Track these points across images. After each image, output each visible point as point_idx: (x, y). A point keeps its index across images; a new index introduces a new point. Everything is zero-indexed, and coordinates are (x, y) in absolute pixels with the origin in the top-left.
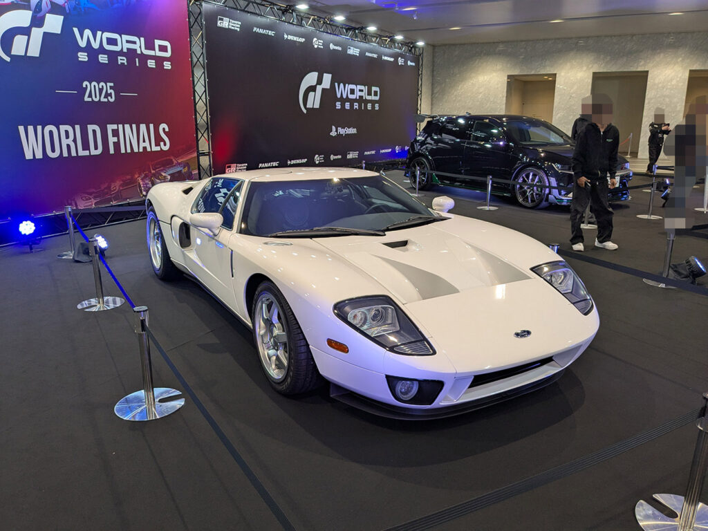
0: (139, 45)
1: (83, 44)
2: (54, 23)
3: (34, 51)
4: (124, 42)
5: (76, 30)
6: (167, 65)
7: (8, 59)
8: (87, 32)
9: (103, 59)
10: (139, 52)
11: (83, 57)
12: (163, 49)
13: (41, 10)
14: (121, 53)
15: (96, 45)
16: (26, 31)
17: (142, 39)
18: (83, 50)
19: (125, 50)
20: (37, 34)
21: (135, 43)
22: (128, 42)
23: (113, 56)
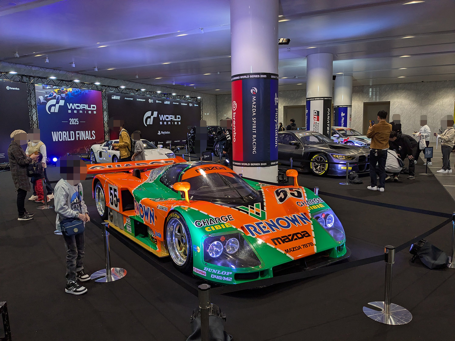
0: (86, 107)
1: (70, 108)
2: (62, 103)
3: (57, 111)
4: (82, 106)
5: (68, 104)
6: (95, 112)
7: (50, 113)
8: (71, 104)
9: (75, 112)
10: (86, 109)
11: (70, 111)
12: (94, 107)
13: (58, 99)
14: (81, 110)
15: (73, 108)
16: (54, 105)
17: (87, 105)
18: (70, 110)
19: (82, 109)
20: (57, 106)
21: (85, 106)
22: (83, 106)
23: (78, 111)
